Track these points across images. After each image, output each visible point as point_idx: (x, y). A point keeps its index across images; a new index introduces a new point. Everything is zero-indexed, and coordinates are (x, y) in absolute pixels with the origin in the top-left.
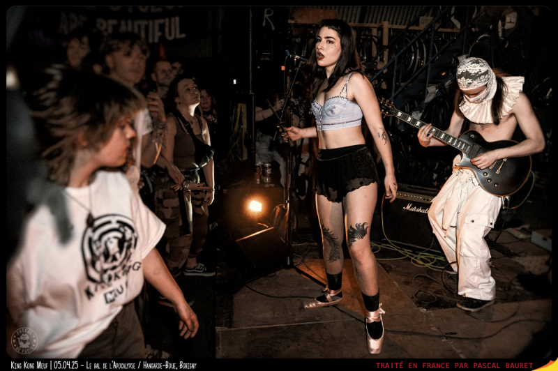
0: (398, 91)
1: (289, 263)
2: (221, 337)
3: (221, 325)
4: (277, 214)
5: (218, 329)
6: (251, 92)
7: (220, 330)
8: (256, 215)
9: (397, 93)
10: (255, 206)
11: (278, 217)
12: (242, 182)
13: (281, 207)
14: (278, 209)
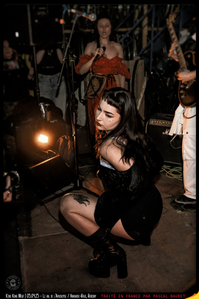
0: (156, 36)
1: (78, 185)
2: (23, 244)
3: (23, 235)
4: (61, 144)
5: (21, 238)
6: (32, 44)
7: (22, 239)
8: (44, 146)
9: (155, 37)
10: (43, 139)
11: (62, 146)
12: (30, 120)
13: (64, 138)
14: (61, 140)
